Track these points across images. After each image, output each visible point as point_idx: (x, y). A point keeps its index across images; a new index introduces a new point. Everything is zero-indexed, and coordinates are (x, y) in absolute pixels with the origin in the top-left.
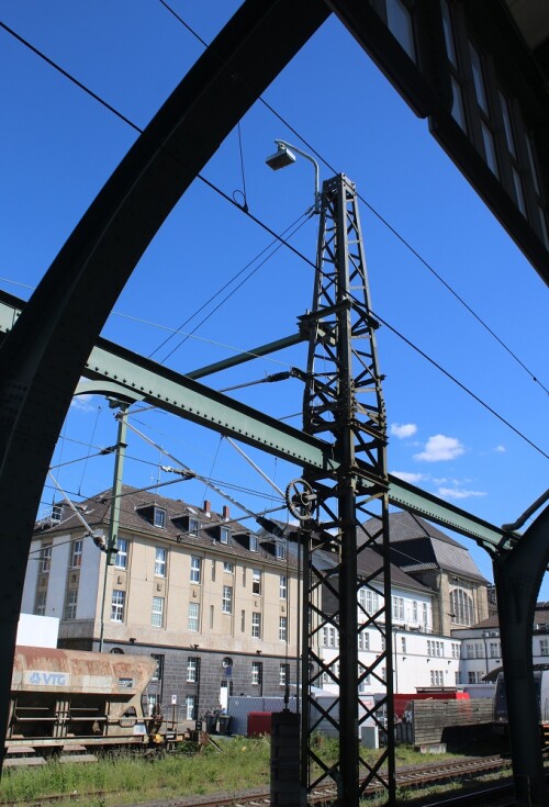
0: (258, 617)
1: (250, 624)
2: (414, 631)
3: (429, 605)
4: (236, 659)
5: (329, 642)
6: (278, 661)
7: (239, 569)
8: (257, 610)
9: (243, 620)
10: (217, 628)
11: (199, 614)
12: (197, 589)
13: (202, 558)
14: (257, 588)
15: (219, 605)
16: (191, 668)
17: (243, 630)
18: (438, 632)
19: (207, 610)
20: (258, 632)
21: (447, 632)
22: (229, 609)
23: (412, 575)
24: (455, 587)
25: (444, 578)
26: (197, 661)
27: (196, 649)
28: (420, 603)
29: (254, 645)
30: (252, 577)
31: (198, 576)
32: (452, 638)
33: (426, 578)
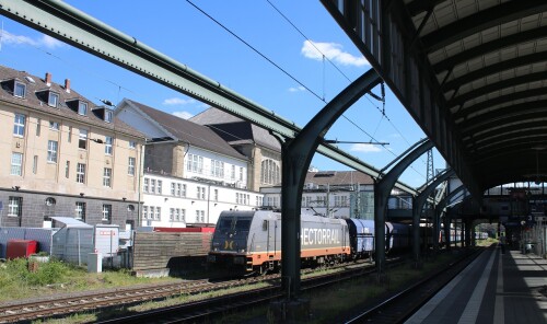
0: (82, 167)
1: (74, 172)
2: (229, 186)
3: (245, 170)
4: (58, 199)
5: (150, 189)
6: (101, 202)
7: (65, 128)
8: (83, 162)
9: (68, 169)
10: (41, 173)
11: (23, 162)
12: (21, 142)
13: (26, 116)
14: (83, 144)
15: (43, 156)
16: (14, 205)
17: (67, 176)
18: (250, 188)
19: (30, 160)
20: (82, 179)
21: (257, 188)
22: (55, 159)
23: (235, 147)
24: (266, 158)
25: (258, 151)
26: (19, 200)
27: (17, 189)
28: (237, 168)
29: (78, 189)
30: (78, 135)
31: (23, 131)
32: (260, 193)
33: (244, 150)
